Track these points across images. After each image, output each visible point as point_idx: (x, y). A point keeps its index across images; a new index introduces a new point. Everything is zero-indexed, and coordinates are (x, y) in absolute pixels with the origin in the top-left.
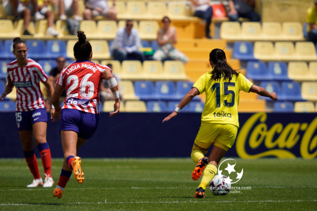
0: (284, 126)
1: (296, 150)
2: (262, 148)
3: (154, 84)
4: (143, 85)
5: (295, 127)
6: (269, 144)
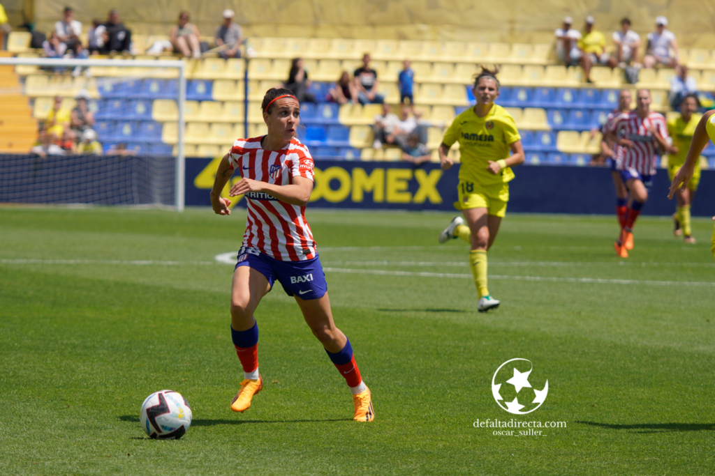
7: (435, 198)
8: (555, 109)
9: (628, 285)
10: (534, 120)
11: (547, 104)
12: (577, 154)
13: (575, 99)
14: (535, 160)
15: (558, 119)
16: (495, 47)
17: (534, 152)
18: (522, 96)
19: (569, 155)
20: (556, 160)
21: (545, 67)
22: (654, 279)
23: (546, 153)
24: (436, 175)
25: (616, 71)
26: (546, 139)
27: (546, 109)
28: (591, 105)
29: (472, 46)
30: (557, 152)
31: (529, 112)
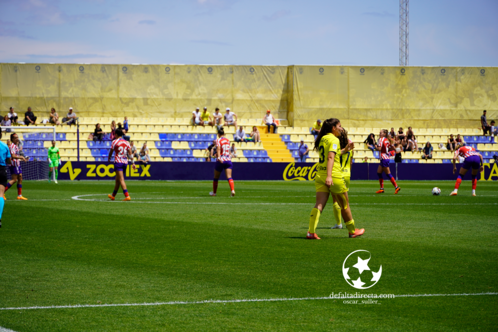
0: (302, 168)
1: (306, 177)
2: (293, 176)
3: (251, 151)
4: (247, 152)
5: (306, 168)
6: (296, 175)
7: (148, 175)
8: (192, 141)
9: (225, 205)
10: (184, 145)
11: (189, 140)
12: (200, 158)
13: (198, 138)
14: (185, 160)
15: (193, 145)
16: (169, 119)
17: (185, 157)
18: (179, 137)
19: (197, 158)
20: (193, 160)
21: (188, 126)
22: (234, 202)
23: (189, 158)
24: (148, 166)
25: (214, 127)
26: (189, 153)
27: (188, 141)
28: (205, 140)
29: (160, 119)
30: (193, 157)
31: (182, 142)
